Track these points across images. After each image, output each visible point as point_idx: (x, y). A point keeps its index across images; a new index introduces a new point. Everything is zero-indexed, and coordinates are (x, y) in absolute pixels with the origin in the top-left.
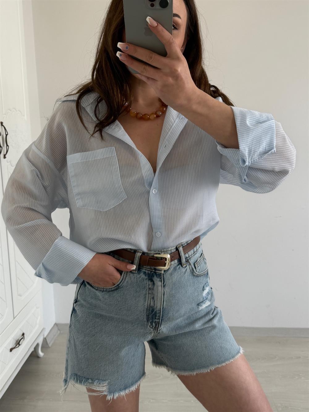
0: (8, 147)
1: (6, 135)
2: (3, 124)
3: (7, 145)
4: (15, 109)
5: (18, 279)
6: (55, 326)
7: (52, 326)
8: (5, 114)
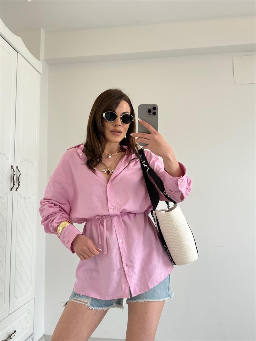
0: (19, 183)
1: (19, 175)
2: (18, 168)
3: (19, 182)
4: (28, 160)
5: (16, 283)
6: (44, 337)
7: (41, 336)
8: (20, 162)
